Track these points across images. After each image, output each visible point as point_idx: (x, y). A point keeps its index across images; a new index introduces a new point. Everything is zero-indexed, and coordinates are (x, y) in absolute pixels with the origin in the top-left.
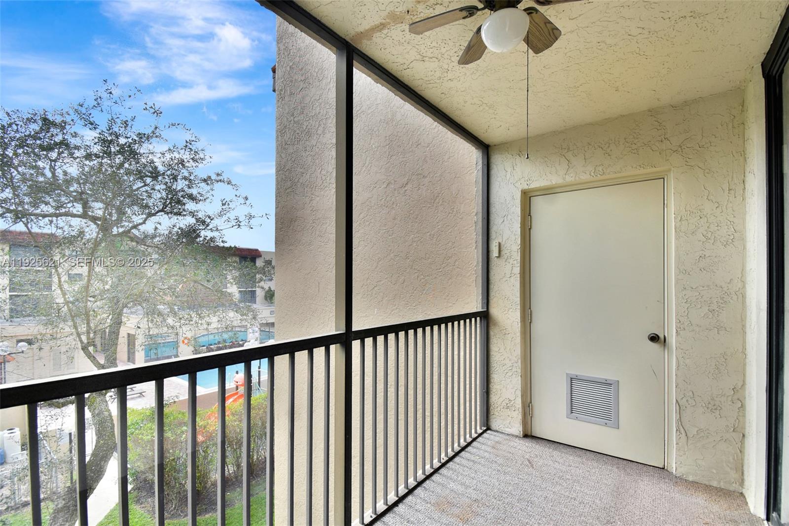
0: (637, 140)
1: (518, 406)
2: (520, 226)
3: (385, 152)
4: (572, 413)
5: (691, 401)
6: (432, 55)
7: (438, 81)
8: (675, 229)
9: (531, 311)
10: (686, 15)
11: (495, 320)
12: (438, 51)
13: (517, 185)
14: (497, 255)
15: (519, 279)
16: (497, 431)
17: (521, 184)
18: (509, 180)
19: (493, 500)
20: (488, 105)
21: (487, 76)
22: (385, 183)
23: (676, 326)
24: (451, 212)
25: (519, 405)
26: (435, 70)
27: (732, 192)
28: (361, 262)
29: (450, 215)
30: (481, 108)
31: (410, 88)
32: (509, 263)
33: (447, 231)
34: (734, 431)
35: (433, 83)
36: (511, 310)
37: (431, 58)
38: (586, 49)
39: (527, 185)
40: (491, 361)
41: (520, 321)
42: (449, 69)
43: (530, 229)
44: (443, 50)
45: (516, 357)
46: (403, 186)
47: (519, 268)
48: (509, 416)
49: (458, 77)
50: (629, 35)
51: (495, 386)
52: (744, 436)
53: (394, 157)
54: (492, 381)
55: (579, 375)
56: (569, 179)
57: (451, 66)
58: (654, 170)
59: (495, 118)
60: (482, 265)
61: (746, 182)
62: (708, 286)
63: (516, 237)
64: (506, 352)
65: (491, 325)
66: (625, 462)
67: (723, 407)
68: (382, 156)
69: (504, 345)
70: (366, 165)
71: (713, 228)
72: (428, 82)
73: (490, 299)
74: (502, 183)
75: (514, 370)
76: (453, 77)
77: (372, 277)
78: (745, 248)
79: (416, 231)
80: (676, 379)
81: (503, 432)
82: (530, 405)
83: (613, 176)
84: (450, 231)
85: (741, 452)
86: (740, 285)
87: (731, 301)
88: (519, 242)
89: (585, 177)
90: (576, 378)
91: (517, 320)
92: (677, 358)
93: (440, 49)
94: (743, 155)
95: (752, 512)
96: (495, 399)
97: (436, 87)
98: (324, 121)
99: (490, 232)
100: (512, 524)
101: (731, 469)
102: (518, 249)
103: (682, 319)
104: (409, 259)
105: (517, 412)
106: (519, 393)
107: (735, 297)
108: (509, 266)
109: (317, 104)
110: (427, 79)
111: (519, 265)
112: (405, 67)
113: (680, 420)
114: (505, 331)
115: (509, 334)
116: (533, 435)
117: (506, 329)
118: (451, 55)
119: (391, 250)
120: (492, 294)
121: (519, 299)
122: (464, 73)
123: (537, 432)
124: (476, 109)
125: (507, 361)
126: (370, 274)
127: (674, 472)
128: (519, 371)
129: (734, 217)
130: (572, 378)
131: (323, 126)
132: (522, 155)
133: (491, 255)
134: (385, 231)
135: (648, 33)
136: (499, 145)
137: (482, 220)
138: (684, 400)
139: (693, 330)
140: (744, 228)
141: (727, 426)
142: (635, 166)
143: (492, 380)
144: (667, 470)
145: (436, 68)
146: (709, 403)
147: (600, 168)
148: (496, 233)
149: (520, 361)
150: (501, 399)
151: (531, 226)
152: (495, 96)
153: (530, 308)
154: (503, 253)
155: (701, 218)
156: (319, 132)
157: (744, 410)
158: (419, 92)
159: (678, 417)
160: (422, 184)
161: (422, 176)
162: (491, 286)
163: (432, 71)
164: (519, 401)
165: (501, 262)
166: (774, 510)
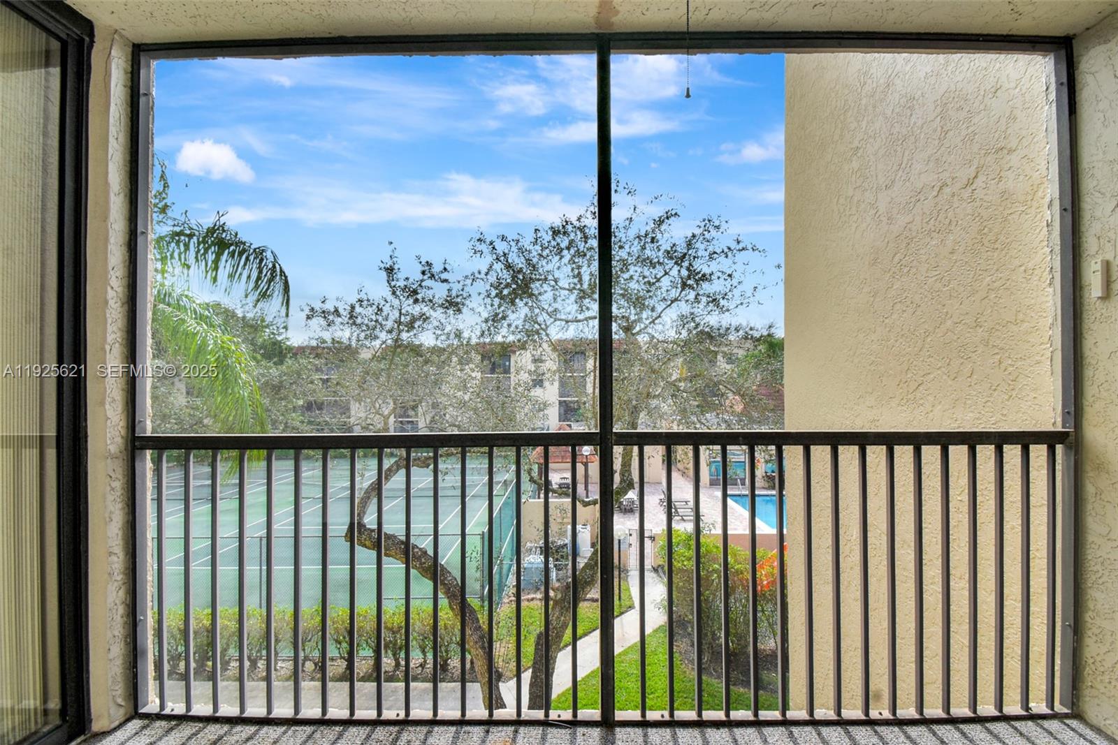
3: (935, 130)
14: (1100, 296)
22: (935, 188)
28: (896, 341)
46: (970, 183)
53: (951, 133)
68: (929, 140)
70: (903, 165)
77: (915, 366)
98: (842, 117)
104: (981, 327)
109: (833, 95)
119: (947, 312)
126: (911, 361)
131: (840, 126)
134: (936, 278)
156: (836, 138)
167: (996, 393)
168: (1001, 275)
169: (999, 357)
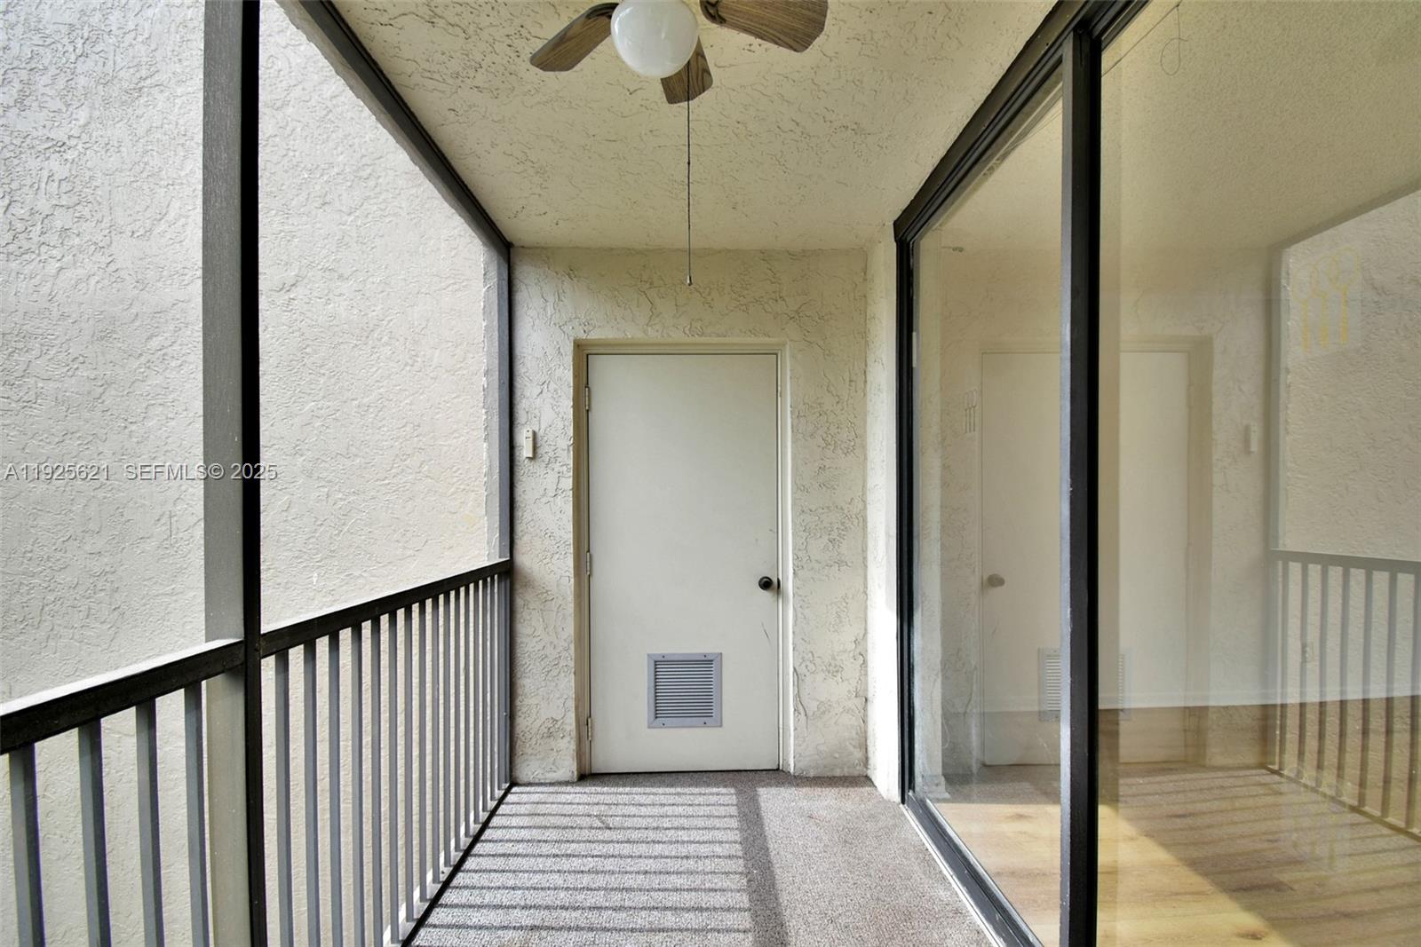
0: (746, 292)
1: (568, 728)
2: (572, 404)
4: (656, 717)
5: (811, 667)
6: (455, 20)
7: (450, 81)
8: (792, 428)
9: (590, 555)
10: (849, 125)
11: (525, 577)
12: (472, 16)
13: (565, 328)
14: (531, 456)
15: (571, 499)
16: (529, 784)
17: (573, 328)
18: (551, 319)
19: (563, 915)
20: (536, 165)
21: (553, 109)
23: (794, 564)
24: (410, 362)
25: (571, 725)
26: (452, 54)
27: (853, 384)
29: (408, 368)
30: (521, 168)
31: (381, 72)
32: (553, 469)
33: (401, 402)
34: (856, 696)
35: (437, 80)
36: (557, 556)
37: (453, 26)
38: (720, 125)
39: (585, 331)
40: (519, 655)
41: (572, 576)
42: (483, 64)
43: (588, 411)
44: (485, 21)
45: (565, 640)
47: (571, 479)
48: (552, 750)
49: (497, 89)
50: (779, 127)
51: (526, 700)
52: (866, 700)
54: (521, 693)
55: (667, 655)
56: (654, 335)
57: (488, 60)
58: (767, 340)
59: (540, 195)
60: (500, 472)
61: (867, 373)
62: (828, 508)
63: (567, 423)
64: (548, 633)
65: (517, 586)
66: (731, 775)
67: (844, 667)
69: (544, 621)
71: (833, 430)
72: (428, 74)
73: (516, 537)
74: (537, 321)
75: (562, 663)
76: (486, 85)
78: (866, 459)
79: (321, 394)
80: (794, 639)
81: (542, 781)
82: (589, 720)
83: (716, 340)
84: (408, 401)
85: (864, 722)
86: (860, 506)
87: (852, 527)
88: (571, 432)
89: (677, 336)
90: (663, 659)
91: (568, 574)
92: (795, 609)
93: (479, 16)
94: (863, 337)
95: (885, 798)
96: (527, 722)
97: (443, 92)
99: (515, 410)
100: (609, 944)
101: (854, 747)
102: (568, 446)
103: (800, 554)
104: (302, 455)
105: (567, 739)
106: (571, 704)
107: (855, 523)
108: (551, 478)
110: (426, 66)
111: (571, 474)
112: (384, 20)
113: (798, 696)
114: (545, 595)
115: (553, 599)
116: (593, 772)
117: (547, 591)
118: (497, 38)
120: (519, 528)
121: (571, 535)
122: (510, 86)
123: (600, 765)
124: (509, 168)
125: (549, 650)
127: (792, 771)
128: (572, 664)
129: (855, 417)
130: (656, 662)
132: (575, 277)
133: (517, 453)
135: (800, 134)
136: (529, 248)
137: (499, 386)
138: (803, 665)
139: (812, 569)
140: (865, 432)
141: (849, 691)
142: (744, 330)
143: (520, 691)
144: (782, 771)
145: (456, 52)
146: (830, 665)
147: (698, 325)
148: (527, 412)
149: (572, 646)
150: (538, 722)
151: (589, 405)
152: (555, 154)
153: (589, 551)
154: (540, 451)
155: (820, 415)
157: (866, 667)
158: (397, 88)
159: (796, 692)
160: (337, 292)
161: (336, 276)
162: (518, 514)
163: (443, 54)
164: (571, 718)
165: (538, 467)
166: (910, 788)
167: (323, 528)
168: (329, 404)
169: (326, 490)
